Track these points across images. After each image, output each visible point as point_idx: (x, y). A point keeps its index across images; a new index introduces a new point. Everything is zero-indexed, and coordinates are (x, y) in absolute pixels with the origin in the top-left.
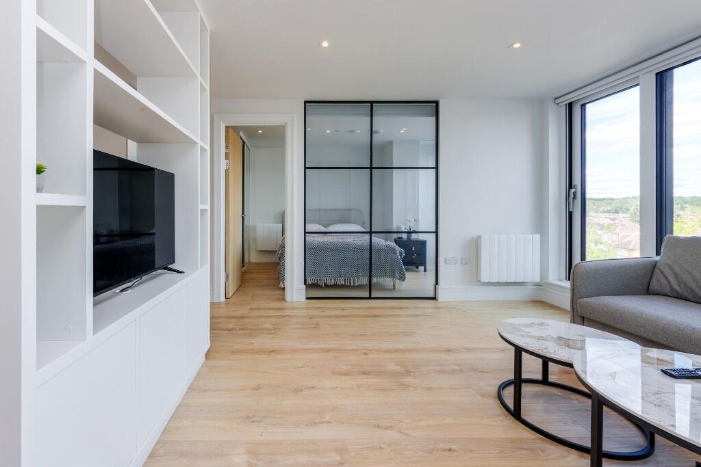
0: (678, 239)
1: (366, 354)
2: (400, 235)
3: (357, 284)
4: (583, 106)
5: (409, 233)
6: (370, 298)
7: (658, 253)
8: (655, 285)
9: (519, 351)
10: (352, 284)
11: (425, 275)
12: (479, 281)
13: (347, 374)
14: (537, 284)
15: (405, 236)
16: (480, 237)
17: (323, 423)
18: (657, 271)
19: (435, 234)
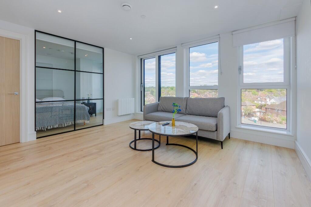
0: (162, 97)
1: (82, 151)
2: (84, 101)
3: (66, 125)
4: (144, 60)
5: (89, 100)
6: (75, 130)
7: (159, 101)
8: (159, 109)
9: (135, 130)
10: (63, 126)
11: (96, 117)
12: (118, 115)
13: (77, 160)
14: (133, 114)
15: (86, 101)
16: (118, 100)
17: (74, 178)
18: (159, 106)
19: (102, 100)
